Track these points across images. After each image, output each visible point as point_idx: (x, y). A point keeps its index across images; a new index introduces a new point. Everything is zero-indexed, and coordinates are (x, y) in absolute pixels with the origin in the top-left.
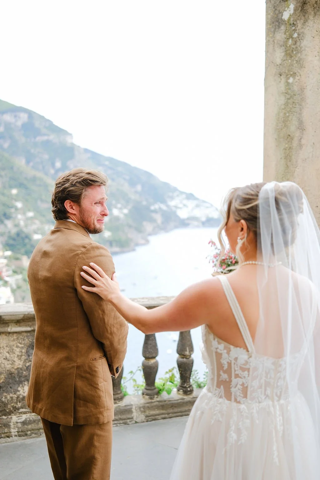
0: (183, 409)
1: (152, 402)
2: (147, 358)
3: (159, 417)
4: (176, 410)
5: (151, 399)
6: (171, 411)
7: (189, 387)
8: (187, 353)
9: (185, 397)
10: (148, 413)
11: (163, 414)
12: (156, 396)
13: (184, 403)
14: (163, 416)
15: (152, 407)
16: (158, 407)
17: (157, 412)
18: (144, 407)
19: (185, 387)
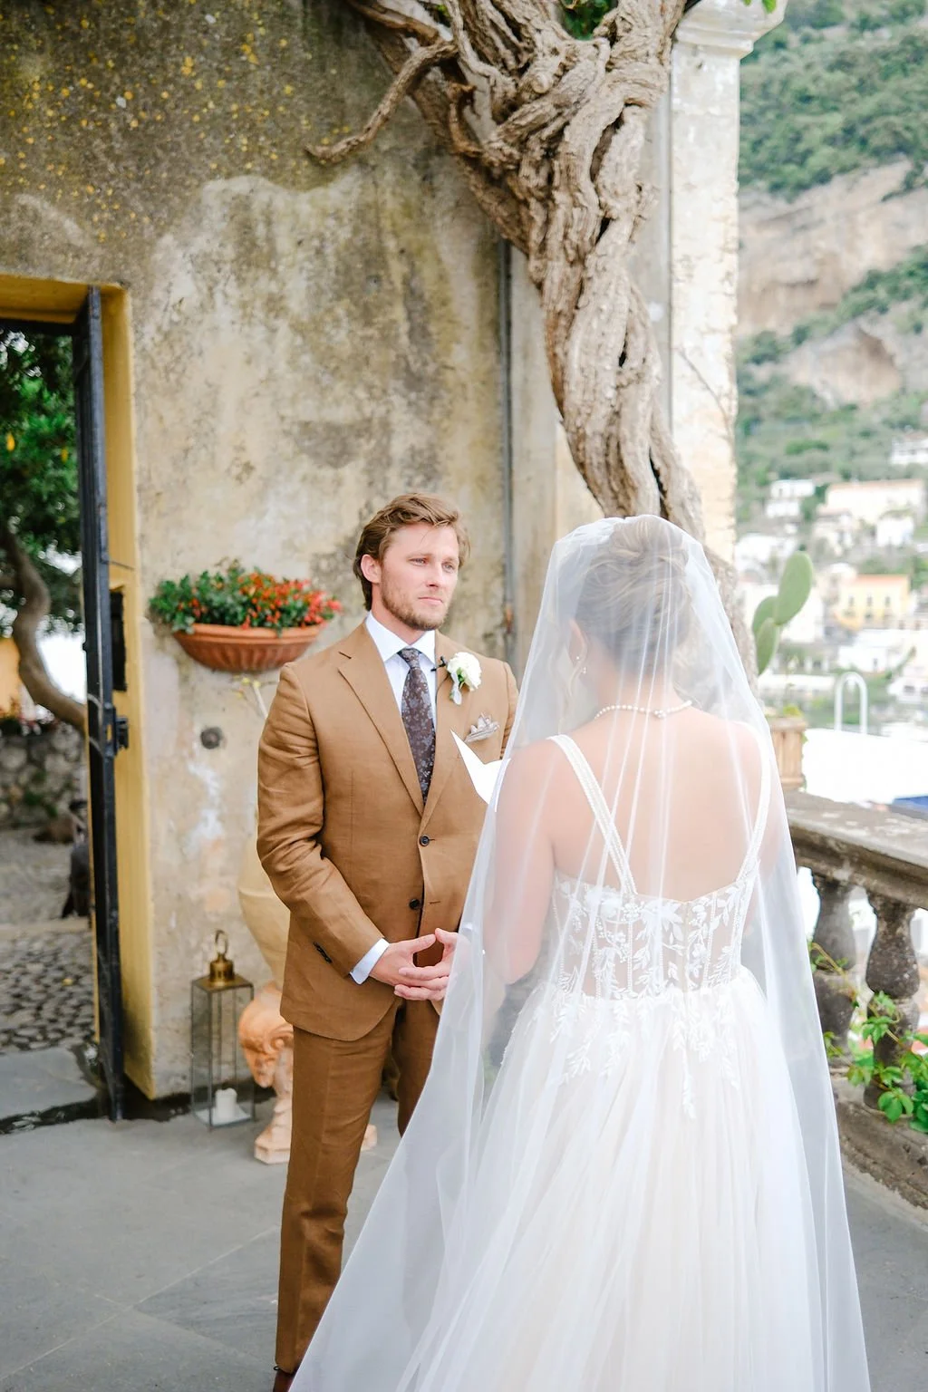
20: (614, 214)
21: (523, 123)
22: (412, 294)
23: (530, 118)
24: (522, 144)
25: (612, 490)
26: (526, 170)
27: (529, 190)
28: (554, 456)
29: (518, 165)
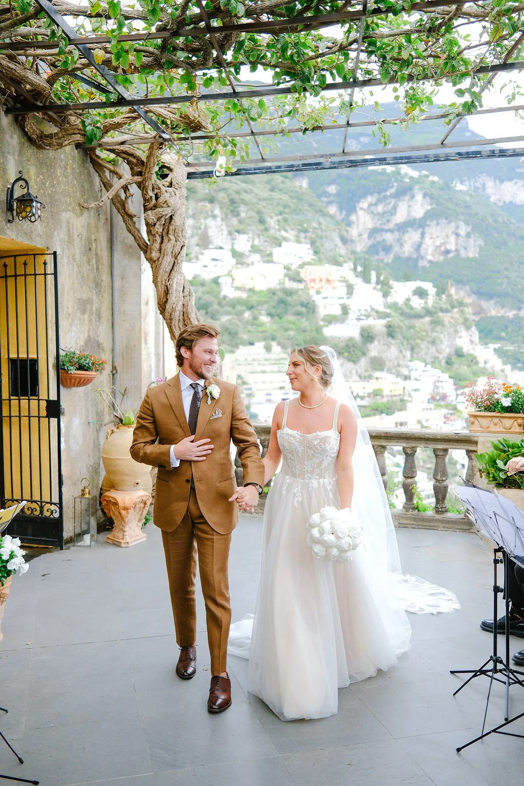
0: (431, 524)
1: (406, 514)
2: (406, 477)
3: (410, 526)
4: (425, 524)
5: (406, 511)
6: (421, 523)
7: (441, 508)
8: (439, 478)
9: (437, 516)
10: (401, 521)
11: (413, 524)
12: (411, 510)
13: (433, 519)
14: (413, 526)
15: (406, 517)
16: (410, 519)
17: (409, 522)
18: (398, 516)
19: (437, 508)
20: (186, 244)
21: (164, 213)
22: (97, 255)
23: (166, 213)
24: (159, 219)
25: (179, 327)
26: (157, 226)
27: (157, 232)
28: (140, 313)
29: (155, 224)
